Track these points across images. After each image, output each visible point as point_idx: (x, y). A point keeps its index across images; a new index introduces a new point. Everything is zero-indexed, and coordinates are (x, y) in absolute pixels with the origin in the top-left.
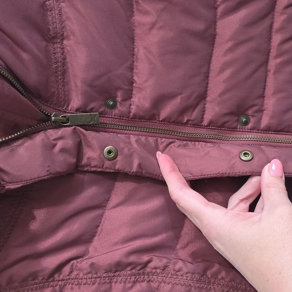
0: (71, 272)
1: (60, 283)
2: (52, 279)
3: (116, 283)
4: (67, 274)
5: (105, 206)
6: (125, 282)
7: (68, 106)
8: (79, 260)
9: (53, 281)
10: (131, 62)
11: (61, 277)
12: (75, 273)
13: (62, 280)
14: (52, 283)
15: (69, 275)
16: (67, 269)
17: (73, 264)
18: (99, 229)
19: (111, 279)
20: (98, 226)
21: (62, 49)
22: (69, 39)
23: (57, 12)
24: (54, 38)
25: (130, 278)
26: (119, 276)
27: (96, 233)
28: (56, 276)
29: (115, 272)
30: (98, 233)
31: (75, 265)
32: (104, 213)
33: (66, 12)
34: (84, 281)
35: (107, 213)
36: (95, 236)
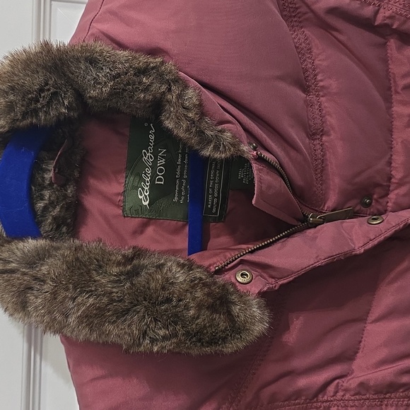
0: (336, 392)
1: (325, 404)
2: (315, 399)
3: (386, 405)
4: (332, 394)
5: (366, 320)
6: (397, 405)
7: (324, 206)
8: (343, 379)
9: (317, 402)
10: (389, 156)
11: (325, 398)
12: (341, 393)
13: (327, 401)
14: (315, 404)
15: (333, 396)
16: (331, 389)
17: (338, 383)
18: (362, 344)
19: (381, 402)
20: (360, 342)
21: (321, 145)
22: (329, 135)
23: (317, 107)
24: (314, 134)
25: (403, 401)
26: (390, 398)
27: (359, 349)
28: (320, 396)
29: (386, 394)
30: (361, 350)
31: (340, 385)
32: (365, 327)
33: (325, 107)
34: (351, 403)
35: (369, 327)
36: (357, 353)
